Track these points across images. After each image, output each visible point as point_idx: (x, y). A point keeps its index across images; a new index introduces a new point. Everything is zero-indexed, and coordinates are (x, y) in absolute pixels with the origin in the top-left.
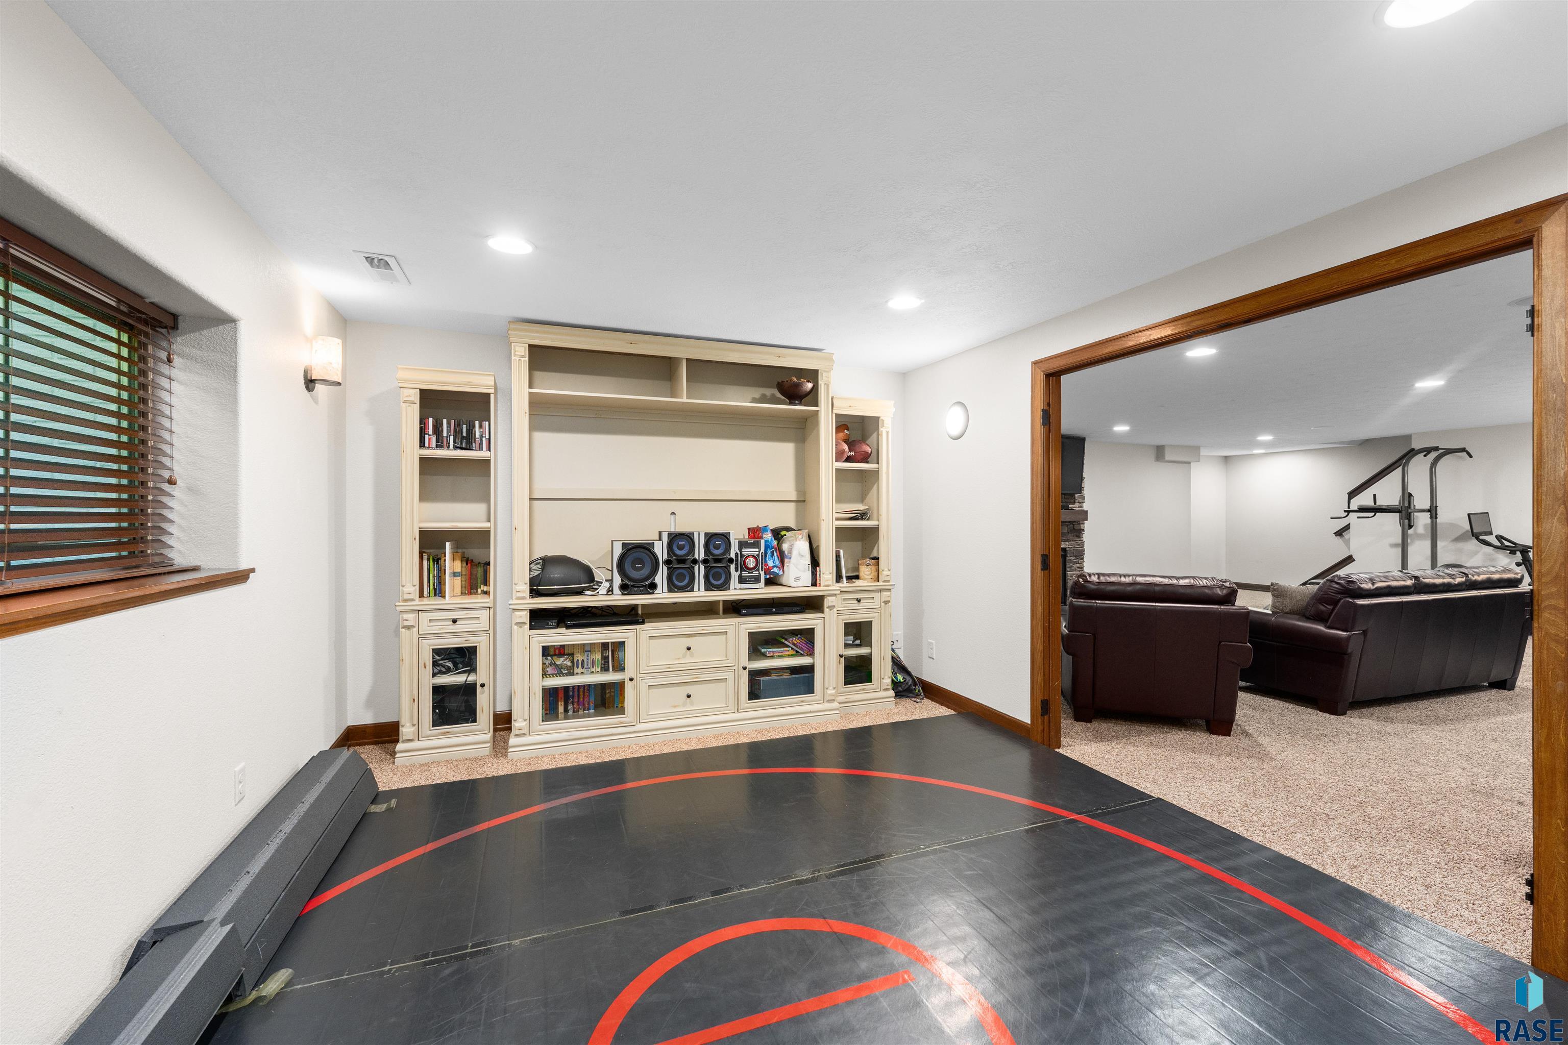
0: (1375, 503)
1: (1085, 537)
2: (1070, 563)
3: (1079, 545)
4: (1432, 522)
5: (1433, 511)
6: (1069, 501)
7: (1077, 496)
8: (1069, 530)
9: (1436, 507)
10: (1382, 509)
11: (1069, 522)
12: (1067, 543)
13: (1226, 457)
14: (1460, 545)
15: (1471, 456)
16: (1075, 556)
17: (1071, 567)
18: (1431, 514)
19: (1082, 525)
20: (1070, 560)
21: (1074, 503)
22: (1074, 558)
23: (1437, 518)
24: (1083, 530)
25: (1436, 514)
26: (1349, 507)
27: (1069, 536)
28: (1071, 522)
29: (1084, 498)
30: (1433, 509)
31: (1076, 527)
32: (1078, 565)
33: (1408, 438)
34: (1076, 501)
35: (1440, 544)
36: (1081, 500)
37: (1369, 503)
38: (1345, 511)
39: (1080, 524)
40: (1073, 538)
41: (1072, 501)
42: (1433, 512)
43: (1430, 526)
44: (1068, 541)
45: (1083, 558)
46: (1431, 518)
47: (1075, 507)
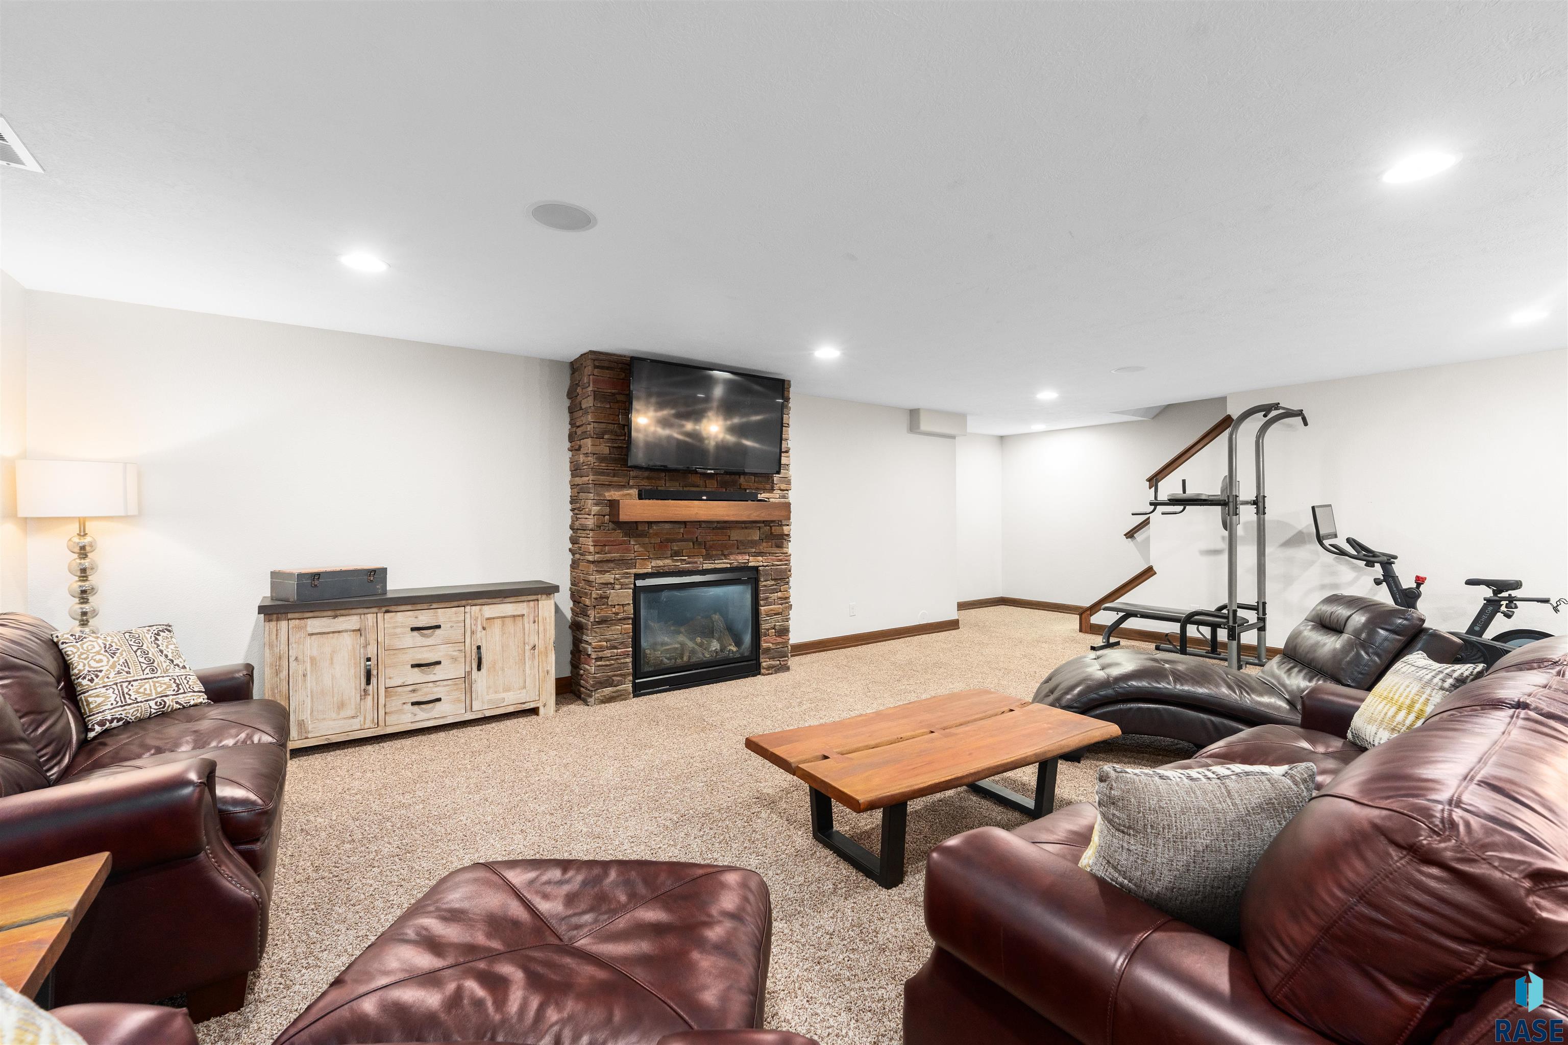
0: (1184, 492)
1: (792, 548)
2: (765, 592)
3: (781, 560)
4: (1259, 520)
5: (1259, 503)
6: (760, 486)
7: (776, 478)
8: (763, 536)
9: (1264, 497)
10: (1201, 500)
11: (763, 522)
12: (760, 558)
13: (1002, 438)
14: (1291, 552)
15: (1306, 424)
16: (775, 580)
17: (767, 598)
18: (1257, 508)
19: (785, 528)
20: (765, 586)
21: (772, 490)
22: (773, 582)
23: (1264, 513)
24: (788, 535)
25: (1264, 508)
26: (1156, 498)
27: (764, 547)
28: (766, 523)
29: (789, 483)
30: (1261, 499)
31: (776, 530)
32: (779, 594)
33: (1222, 400)
34: (776, 487)
35: (1268, 550)
36: (783, 486)
37: (1178, 491)
38: (1151, 504)
39: (781, 525)
40: (770, 550)
41: (768, 487)
42: (1261, 504)
43: (1255, 525)
44: (761, 554)
45: (788, 583)
46: (1257, 513)
47: (774, 497)
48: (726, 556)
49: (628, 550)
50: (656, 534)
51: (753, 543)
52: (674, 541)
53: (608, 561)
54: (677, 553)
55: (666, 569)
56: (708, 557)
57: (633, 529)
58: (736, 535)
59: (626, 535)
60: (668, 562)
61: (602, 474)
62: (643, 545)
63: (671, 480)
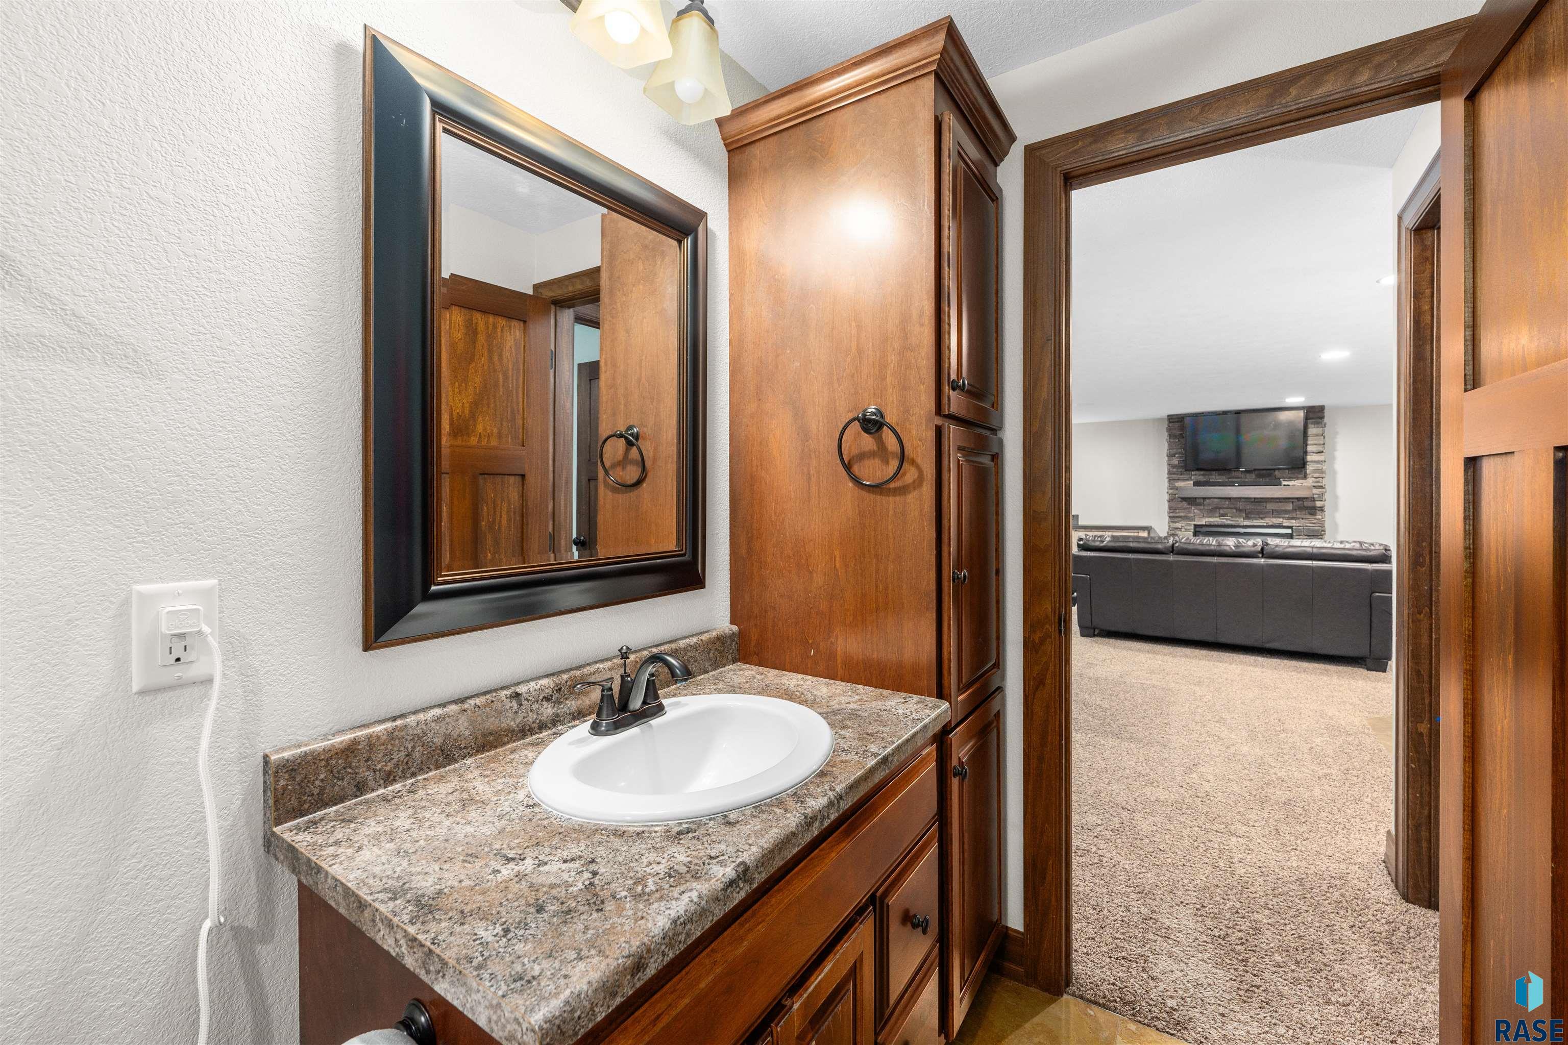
3: (1315, 522)
8: (1294, 508)
12: (1293, 521)
19: (1319, 503)
24: (1322, 508)
27: (1298, 514)
28: (1296, 499)
31: (1307, 504)
40: (1304, 516)
48: (1262, 518)
49: (1190, 512)
50: (1209, 505)
51: (1286, 512)
52: (1220, 508)
53: (1177, 517)
54: (1223, 515)
55: (1216, 523)
56: (1247, 517)
57: (1191, 501)
58: (1270, 506)
59: (1189, 504)
60: (1217, 519)
61: (1174, 474)
62: (1200, 510)
63: (1219, 475)
